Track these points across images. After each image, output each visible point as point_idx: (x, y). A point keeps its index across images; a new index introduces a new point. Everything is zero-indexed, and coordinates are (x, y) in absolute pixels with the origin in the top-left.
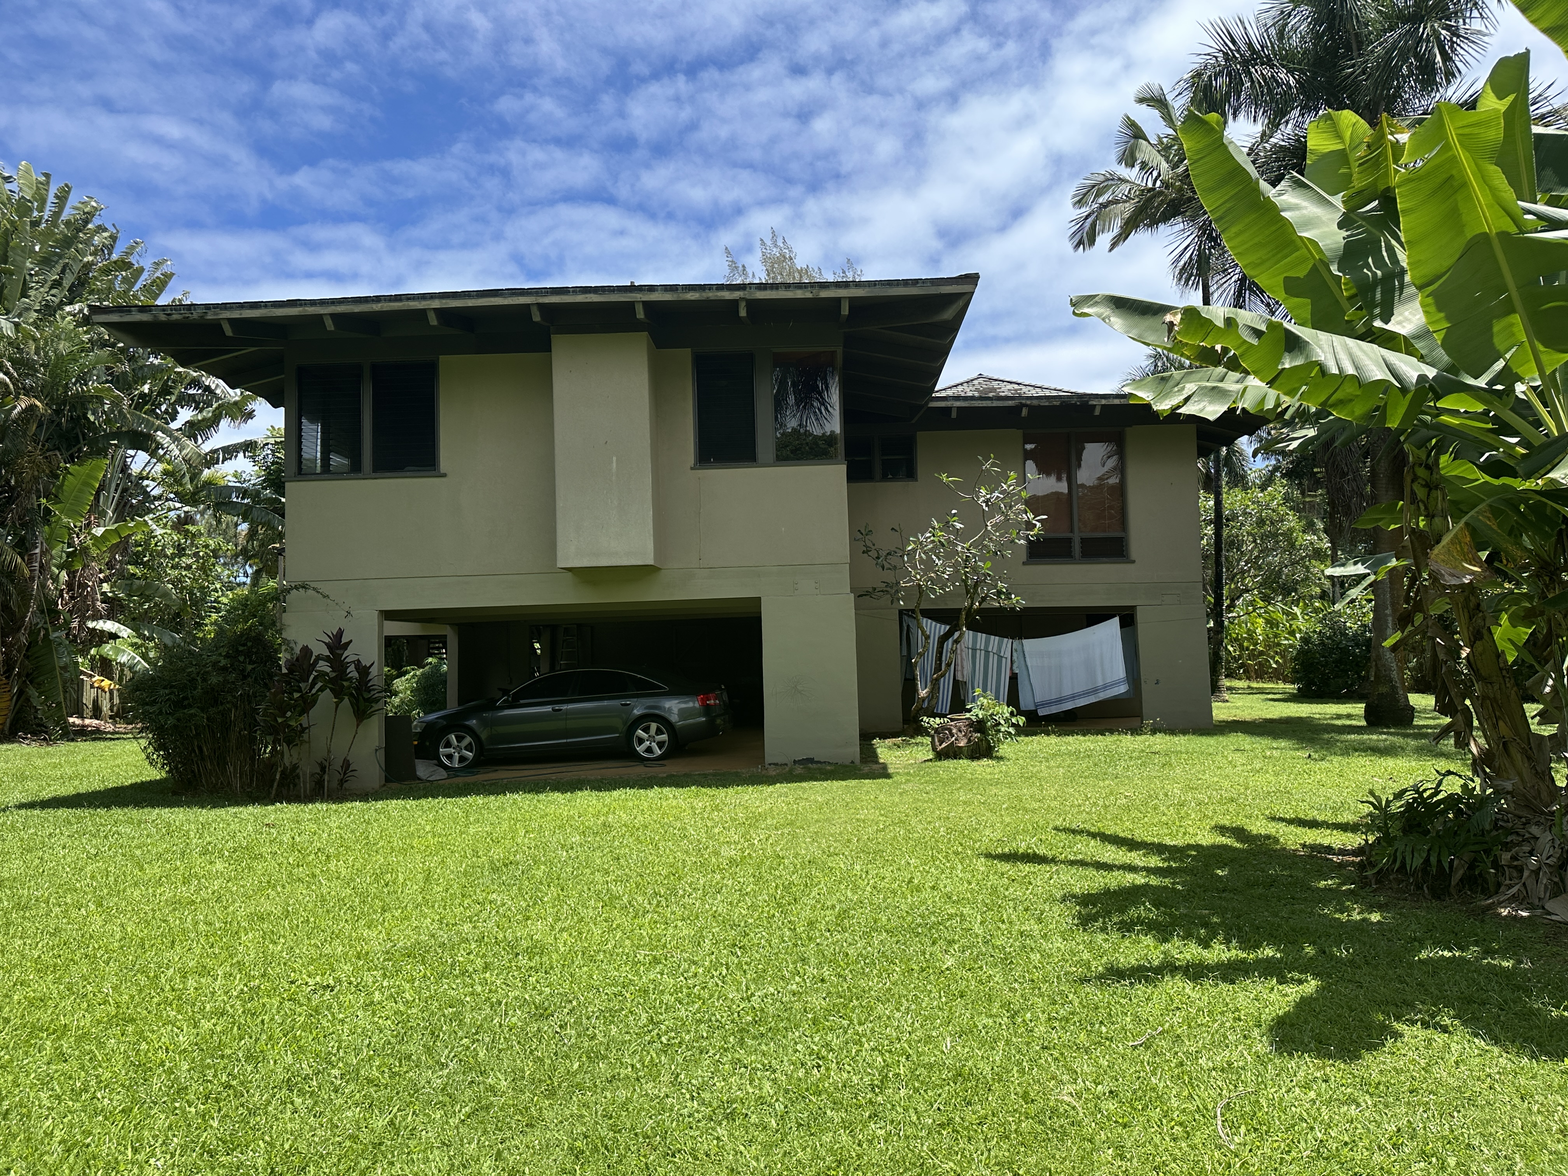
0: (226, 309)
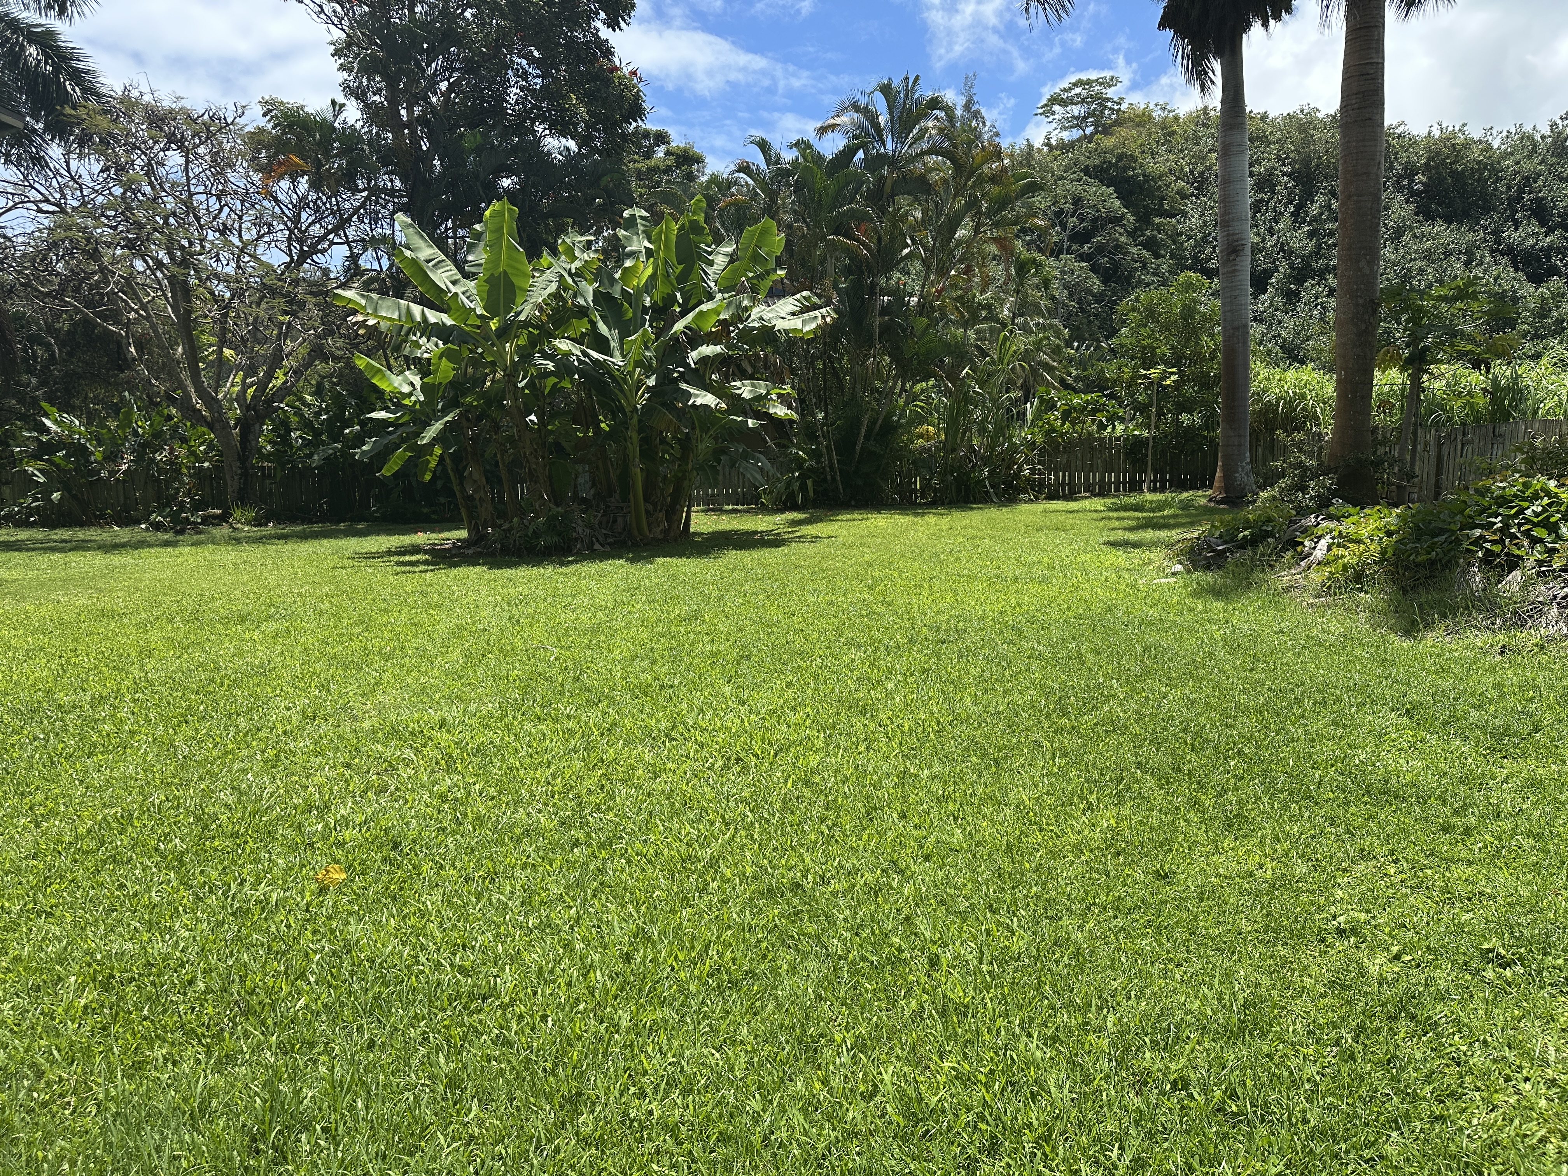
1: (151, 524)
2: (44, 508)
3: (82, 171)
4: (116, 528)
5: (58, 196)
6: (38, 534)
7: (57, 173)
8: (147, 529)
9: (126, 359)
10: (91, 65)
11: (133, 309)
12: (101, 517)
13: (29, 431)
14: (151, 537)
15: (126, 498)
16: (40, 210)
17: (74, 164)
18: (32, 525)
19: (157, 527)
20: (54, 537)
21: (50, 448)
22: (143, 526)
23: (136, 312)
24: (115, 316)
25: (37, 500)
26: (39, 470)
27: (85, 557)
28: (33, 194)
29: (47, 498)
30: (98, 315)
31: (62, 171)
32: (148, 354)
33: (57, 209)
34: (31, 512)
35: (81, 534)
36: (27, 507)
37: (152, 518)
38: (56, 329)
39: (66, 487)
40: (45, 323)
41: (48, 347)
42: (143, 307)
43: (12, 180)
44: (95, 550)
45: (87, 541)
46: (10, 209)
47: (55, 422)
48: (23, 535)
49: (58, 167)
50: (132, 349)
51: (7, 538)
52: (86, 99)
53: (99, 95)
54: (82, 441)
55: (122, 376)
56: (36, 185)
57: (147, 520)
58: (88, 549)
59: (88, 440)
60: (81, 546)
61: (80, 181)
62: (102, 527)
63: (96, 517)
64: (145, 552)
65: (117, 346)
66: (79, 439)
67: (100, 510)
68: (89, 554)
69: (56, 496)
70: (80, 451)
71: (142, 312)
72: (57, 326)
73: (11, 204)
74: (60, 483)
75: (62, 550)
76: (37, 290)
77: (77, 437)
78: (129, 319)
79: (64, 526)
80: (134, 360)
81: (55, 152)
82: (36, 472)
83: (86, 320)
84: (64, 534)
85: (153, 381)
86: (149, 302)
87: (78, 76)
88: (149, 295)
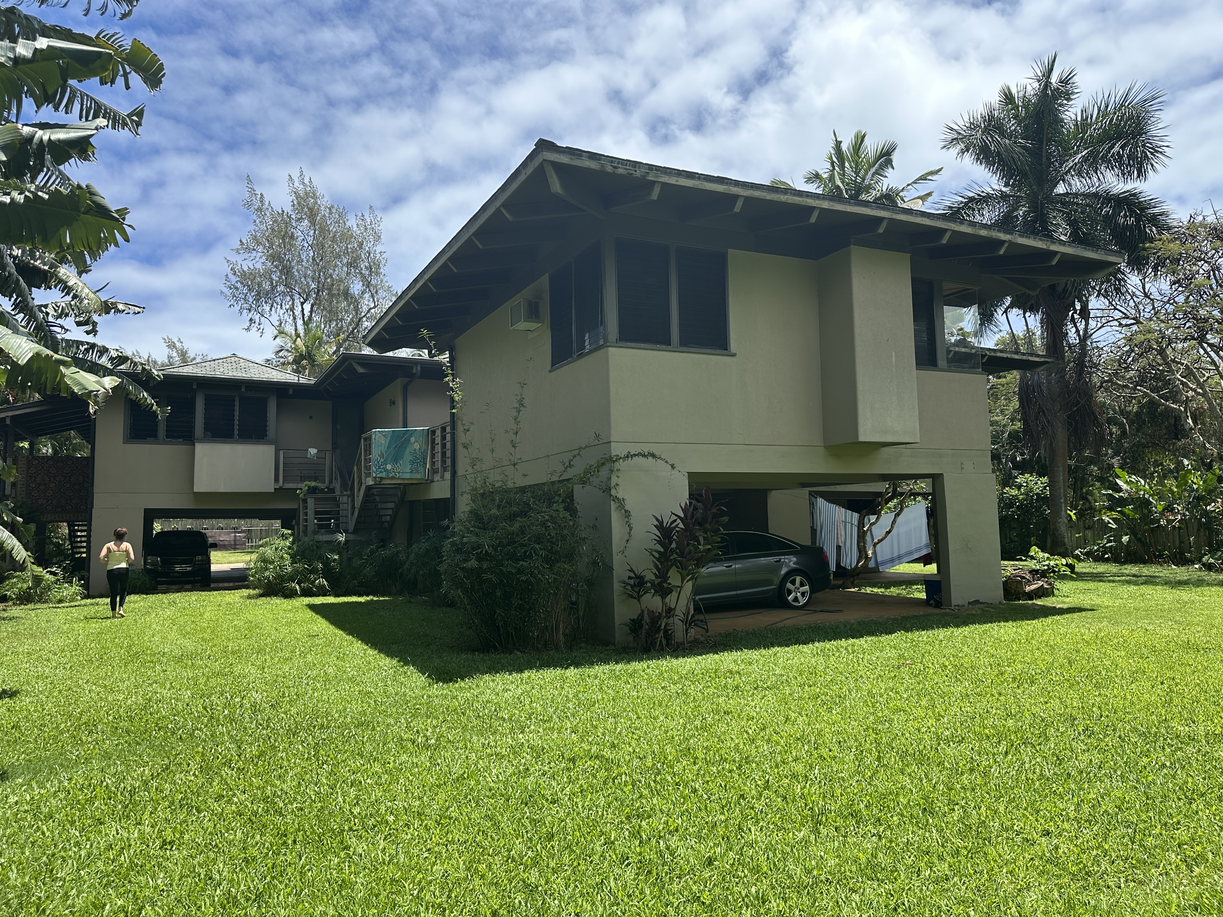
0: (666, 173)
1: (1204, 565)
2: (1116, 548)
3: (1153, 290)
4: (1174, 567)
5: (1133, 312)
6: (1113, 568)
7: (1133, 295)
8: (1200, 569)
9: (1184, 430)
10: (1165, 208)
11: (1191, 389)
12: (1161, 556)
13: (1106, 489)
14: (1205, 575)
15: (1181, 542)
16: (1120, 324)
17: (1147, 286)
18: (1107, 561)
19: (1209, 567)
20: (1125, 571)
21: (1122, 502)
22: (1197, 566)
23: (1194, 390)
24: (1174, 396)
25: (1110, 541)
26: (1113, 519)
27: (1156, 590)
28: (1117, 315)
29: (1118, 540)
30: (1161, 397)
31: (1138, 293)
32: (1201, 424)
33: (1133, 321)
34: (1106, 550)
35: (1147, 570)
36: (1103, 547)
37: (1204, 559)
38: (1127, 412)
39: (1133, 533)
40: (1119, 407)
41: (1121, 426)
42: (1201, 385)
43: (1101, 307)
44: (1162, 585)
45: (1155, 577)
46: (1100, 328)
47: (1126, 482)
48: (1101, 568)
49: (1134, 290)
50: (1190, 421)
51: (1091, 570)
52: (1161, 234)
53: (1169, 228)
54: (1147, 496)
55: (1180, 443)
56: (1118, 307)
57: (1200, 561)
58: (1156, 584)
59: (1150, 495)
60: (1150, 581)
61: (1152, 297)
62: (1161, 565)
63: (1156, 556)
64: (1206, 590)
65: (1177, 419)
66: (1144, 495)
67: (1159, 551)
68: (1158, 588)
69: (1125, 539)
70: (1143, 504)
71: (1200, 391)
72: (1128, 409)
73: (1099, 325)
74: (1129, 529)
75: (1136, 584)
76: (1116, 384)
77: (1142, 493)
78: (1187, 397)
79: (1131, 563)
80: (1191, 429)
81: (1133, 280)
82: (1111, 521)
83: (1152, 402)
84: (1131, 569)
85: (1207, 445)
86: (1204, 381)
87: (1154, 220)
88: (1204, 375)
